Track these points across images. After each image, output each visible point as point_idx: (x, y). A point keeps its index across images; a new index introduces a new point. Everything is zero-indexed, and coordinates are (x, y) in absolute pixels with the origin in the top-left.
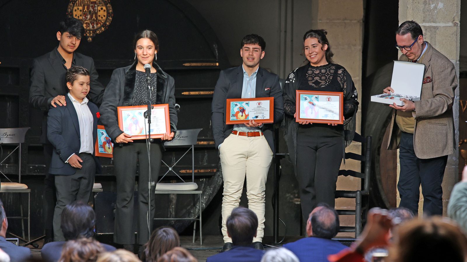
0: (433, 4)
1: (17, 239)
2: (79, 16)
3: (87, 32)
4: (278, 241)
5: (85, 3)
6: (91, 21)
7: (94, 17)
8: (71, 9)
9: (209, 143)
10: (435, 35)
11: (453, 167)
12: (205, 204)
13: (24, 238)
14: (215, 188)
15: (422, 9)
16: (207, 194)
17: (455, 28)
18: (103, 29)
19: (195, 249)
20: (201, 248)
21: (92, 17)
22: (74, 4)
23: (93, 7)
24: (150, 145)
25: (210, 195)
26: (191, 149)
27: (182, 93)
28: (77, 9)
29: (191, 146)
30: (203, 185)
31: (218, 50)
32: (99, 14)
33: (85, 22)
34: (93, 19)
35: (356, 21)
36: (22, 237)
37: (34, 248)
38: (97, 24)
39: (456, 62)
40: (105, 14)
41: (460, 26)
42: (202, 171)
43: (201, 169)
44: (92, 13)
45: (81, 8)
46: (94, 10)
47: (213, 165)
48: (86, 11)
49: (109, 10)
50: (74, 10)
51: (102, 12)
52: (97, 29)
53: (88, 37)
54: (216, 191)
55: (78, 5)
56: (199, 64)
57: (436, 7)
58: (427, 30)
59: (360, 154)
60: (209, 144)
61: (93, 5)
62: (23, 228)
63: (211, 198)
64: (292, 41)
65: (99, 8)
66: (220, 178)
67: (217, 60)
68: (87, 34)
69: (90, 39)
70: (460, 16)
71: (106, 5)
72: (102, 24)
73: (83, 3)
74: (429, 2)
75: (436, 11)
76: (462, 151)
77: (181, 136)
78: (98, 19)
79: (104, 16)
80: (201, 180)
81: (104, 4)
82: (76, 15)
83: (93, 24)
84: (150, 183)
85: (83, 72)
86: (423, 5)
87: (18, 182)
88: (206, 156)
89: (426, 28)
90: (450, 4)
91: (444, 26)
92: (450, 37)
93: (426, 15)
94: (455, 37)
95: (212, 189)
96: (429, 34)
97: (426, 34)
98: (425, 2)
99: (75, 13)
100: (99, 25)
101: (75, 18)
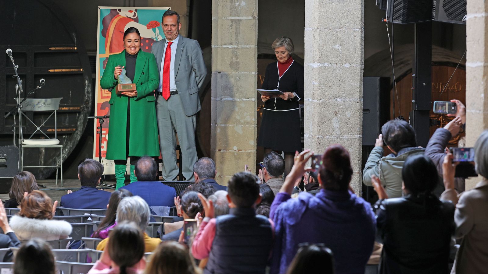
0: (237, 2)
9: (70, 108)
10: (239, 26)
12: (67, 155)
14: (74, 143)
15: (229, 6)
16: (69, 147)
17: (254, 20)
19: (57, 189)
20: (62, 189)
25: (70, 149)
26: (54, 114)
27: (49, 71)
29: (54, 111)
30: (65, 140)
31: (76, 37)
39: (255, 47)
41: (258, 20)
42: (64, 130)
43: (63, 129)
47: (73, 125)
54: (75, 145)
56: (62, 48)
57: (240, 5)
60: (69, 110)
63: (72, 150)
67: (75, 45)
70: (258, 11)
74: (235, 1)
77: (46, 103)
80: (63, 137)
84: (20, 139)
86: (230, 3)
88: (67, 119)
89: (232, 21)
90: (251, 2)
91: (246, 20)
92: (250, 27)
93: (232, 11)
94: (254, 28)
95: (72, 143)
96: (234, 25)
97: (232, 25)
98: (232, 2)
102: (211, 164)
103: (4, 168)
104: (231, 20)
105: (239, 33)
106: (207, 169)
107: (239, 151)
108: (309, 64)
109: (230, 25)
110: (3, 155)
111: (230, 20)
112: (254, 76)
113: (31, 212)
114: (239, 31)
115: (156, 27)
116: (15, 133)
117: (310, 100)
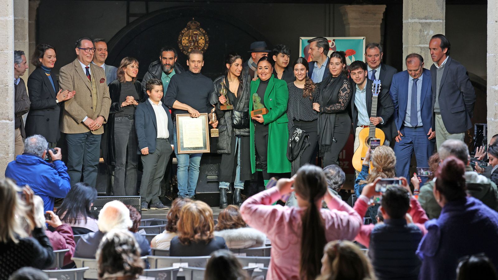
0: (426, 31)
2: (186, 43)
5: (190, 35)
6: (194, 47)
7: (196, 44)
8: (180, 39)
15: (418, 35)
18: (202, 52)
21: (194, 44)
22: (182, 35)
23: (196, 37)
28: (184, 39)
32: (200, 42)
33: (190, 48)
34: (195, 45)
38: (198, 49)
40: (204, 42)
44: (195, 42)
45: (187, 38)
46: (196, 39)
48: (190, 40)
49: (206, 39)
50: (183, 39)
51: (201, 40)
55: (185, 36)
57: (428, 34)
58: (422, 49)
61: (195, 36)
65: (200, 38)
71: (204, 36)
72: (201, 49)
73: (188, 34)
74: (423, 30)
75: (428, 37)
78: (199, 46)
79: (203, 43)
81: (203, 35)
82: (184, 43)
85: (157, 83)
86: (419, 32)
90: (438, 31)
93: (421, 39)
97: (422, 52)
98: (421, 31)
99: (183, 42)
100: (200, 49)
101: (184, 45)
104: (420, 47)
105: (428, 59)
108: (491, 87)
110: (215, 172)
113: (225, 224)
114: (428, 58)
115: (352, 55)
117: (493, 119)
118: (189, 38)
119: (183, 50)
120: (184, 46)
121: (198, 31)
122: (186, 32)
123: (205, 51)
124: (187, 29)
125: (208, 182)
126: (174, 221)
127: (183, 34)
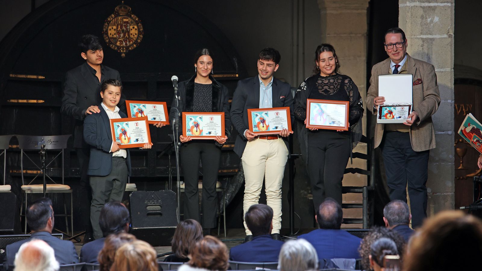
0: (429, 18)
1: (62, 234)
2: (114, 34)
3: (120, 49)
4: (294, 233)
5: (119, 23)
6: (124, 39)
7: (127, 35)
8: (106, 29)
9: (231, 146)
10: (432, 46)
11: (450, 164)
12: (228, 201)
13: (68, 233)
14: (237, 186)
15: (419, 23)
16: (230, 191)
17: (450, 39)
18: (135, 46)
20: (225, 240)
21: (124, 35)
22: (108, 24)
23: (126, 26)
24: (178, 149)
25: (233, 193)
28: (111, 28)
30: (226, 183)
31: (237, 63)
32: (131, 32)
33: (119, 40)
34: (126, 37)
35: (360, 35)
36: (67, 233)
37: (77, 242)
38: (129, 42)
39: (451, 70)
40: (137, 32)
41: (454, 38)
42: (225, 171)
44: (125, 32)
45: (115, 27)
46: (126, 29)
47: (235, 166)
48: (119, 30)
49: (140, 29)
50: (109, 29)
51: (134, 30)
52: (130, 46)
53: (122, 53)
54: (238, 189)
55: (112, 25)
57: (432, 21)
58: (424, 41)
59: (366, 153)
61: (125, 24)
62: (67, 224)
63: (234, 195)
64: (304, 53)
65: (131, 27)
66: (241, 178)
67: (237, 72)
68: (120, 51)
69: (123, 55)
70: (454, 28)
71: (137, 23)
72: (134, 41)
73: (117, 23)
74: (426, 16)
75: (432, 25)
76: (458, 149)
78: (130, 38)
79: (136, 34)
80: (224, 179)
81: (135, 23)
82: (111, 34)
83: (126, 42)
84: (178, 182)
86: (421, 19)
87: (62, 184)
88: (229, 158)
89: (423, 40)
90: (445, 18)
91: (439, 38)
92: (445, 47)
93: (423, 28)
94: (450, 47)
95: (234, 187)
96: (426, 45)
97: (424, 45)
98: (422, 17)
99: (109, 32)
100: (132, 42)
101: (110, 36)
102: (403, 209)
103: (159, 216)
104: (422, 38)
105: (432, 54)
106: (398, 215)
107: (433, 193)
109: (420, 45)
110: (158, 201)
111: (420, 39)
112: (450, 105)
114: (432, 52)
116: (170, 176)
118: (117, 28)
119: (110, 42)
120: (111, 38)
121: (129, 19)
122: (113, 19)
123: (138, 45)
124: (115, 16)
125: (149, 214)
126: (105, 265)
127: (110, 22)
